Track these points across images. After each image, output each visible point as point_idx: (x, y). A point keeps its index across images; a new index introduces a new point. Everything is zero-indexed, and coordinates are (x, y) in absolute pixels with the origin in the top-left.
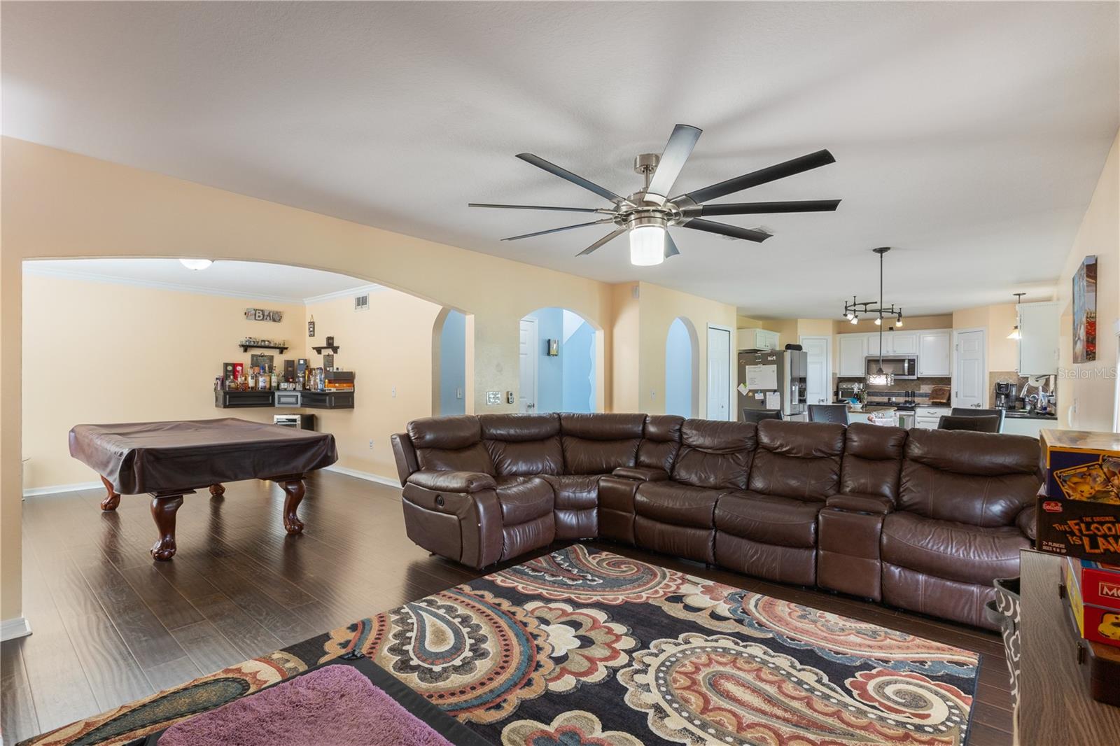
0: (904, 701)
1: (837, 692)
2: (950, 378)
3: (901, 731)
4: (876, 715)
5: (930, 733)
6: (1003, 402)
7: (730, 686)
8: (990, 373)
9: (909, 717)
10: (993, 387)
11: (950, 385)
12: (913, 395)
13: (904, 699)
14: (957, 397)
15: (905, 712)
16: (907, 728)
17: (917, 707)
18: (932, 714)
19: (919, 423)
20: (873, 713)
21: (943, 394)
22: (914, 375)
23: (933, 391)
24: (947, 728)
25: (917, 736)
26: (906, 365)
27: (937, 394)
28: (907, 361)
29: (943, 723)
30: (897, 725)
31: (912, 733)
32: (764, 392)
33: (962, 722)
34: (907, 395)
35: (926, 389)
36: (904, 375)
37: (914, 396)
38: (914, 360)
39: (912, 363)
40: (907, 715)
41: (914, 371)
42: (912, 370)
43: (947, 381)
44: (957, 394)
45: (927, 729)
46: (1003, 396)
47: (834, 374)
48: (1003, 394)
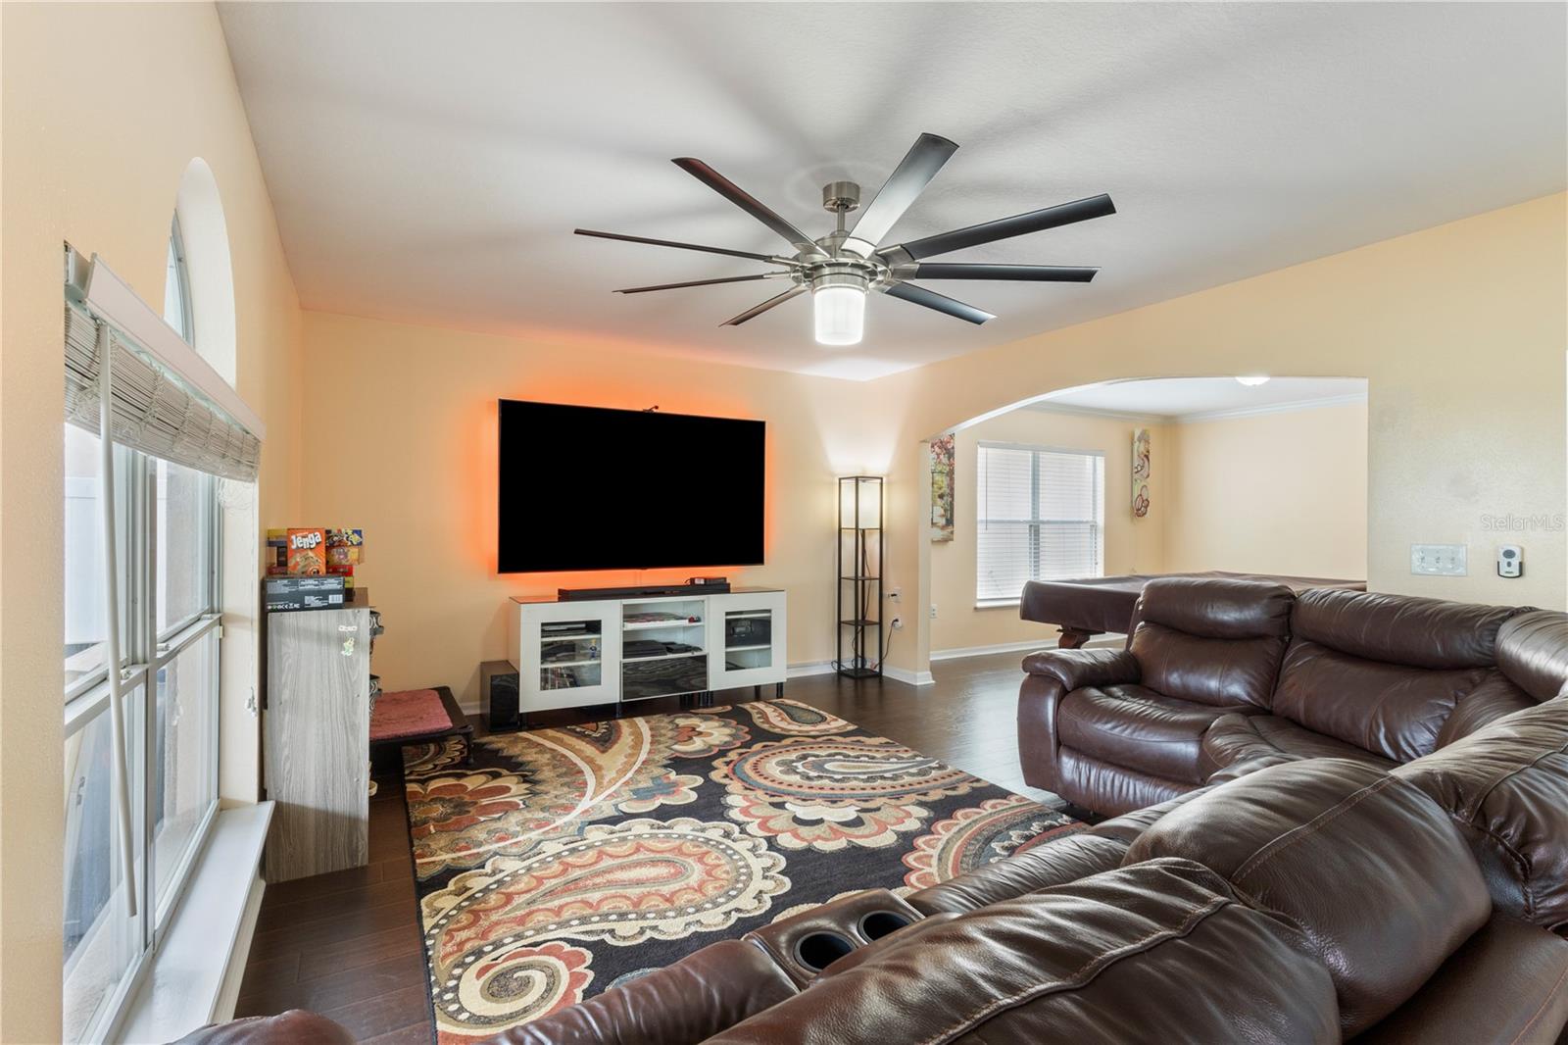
0: (515, 976)
1: (583, 933)
3: (493, 937)
4: (527, 937)
5: (467, 956)
7: (662, 871)
9: (496, 959)
13: (516, 979)
15: (504, 961)
16: (490, 944)
17: (496, 979)
18: (476, 982)
20: (531, 936)
24: (453, 975)
25: (476, 943)
29: (459, 978)
30: (501, 940)
31: (482, 942)
33: (440, 995)
40: (500, 960)
45: (472, 958)
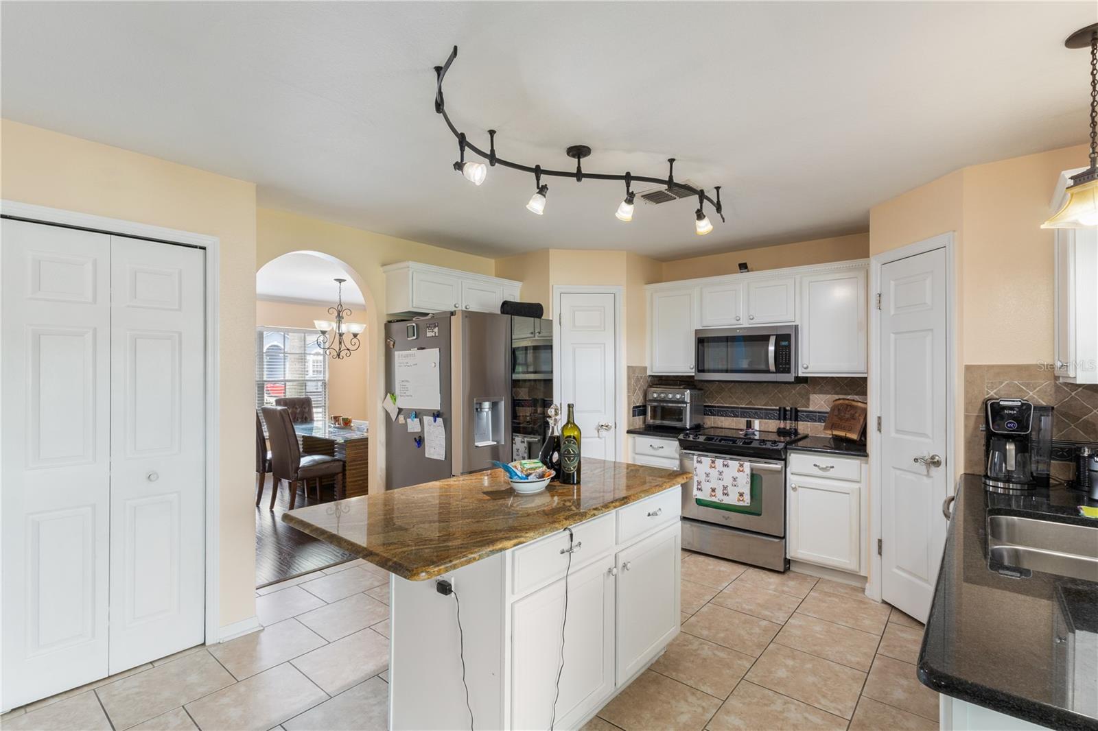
2: (865, 379)
6: (1011, 464)
8: (968, 368)
10: (976, 411)
11: (866, 395)
12: (795, 415)
14: (879, 430)
19: (794, 489)
21: (853, 418)
22: (789, 371)
23: (833, 409)
26: (772, 348)
27: (841, 419)
28: (772, 340)
32: (418, 414)
34: (783, 414)
35: (820, 402)
36: (768, 371)
37: (796, 420)
38: (787, 337)
39: (785, 341)
41: (789, 363)
42: (785, 359)
43: (858, 385)
44: (879, 424)
46: (1011, 448)
47: (631, 369)
48: (1009, 438)
